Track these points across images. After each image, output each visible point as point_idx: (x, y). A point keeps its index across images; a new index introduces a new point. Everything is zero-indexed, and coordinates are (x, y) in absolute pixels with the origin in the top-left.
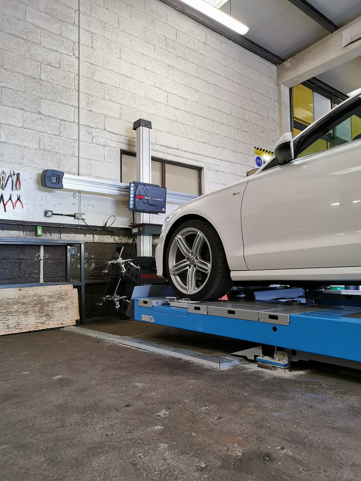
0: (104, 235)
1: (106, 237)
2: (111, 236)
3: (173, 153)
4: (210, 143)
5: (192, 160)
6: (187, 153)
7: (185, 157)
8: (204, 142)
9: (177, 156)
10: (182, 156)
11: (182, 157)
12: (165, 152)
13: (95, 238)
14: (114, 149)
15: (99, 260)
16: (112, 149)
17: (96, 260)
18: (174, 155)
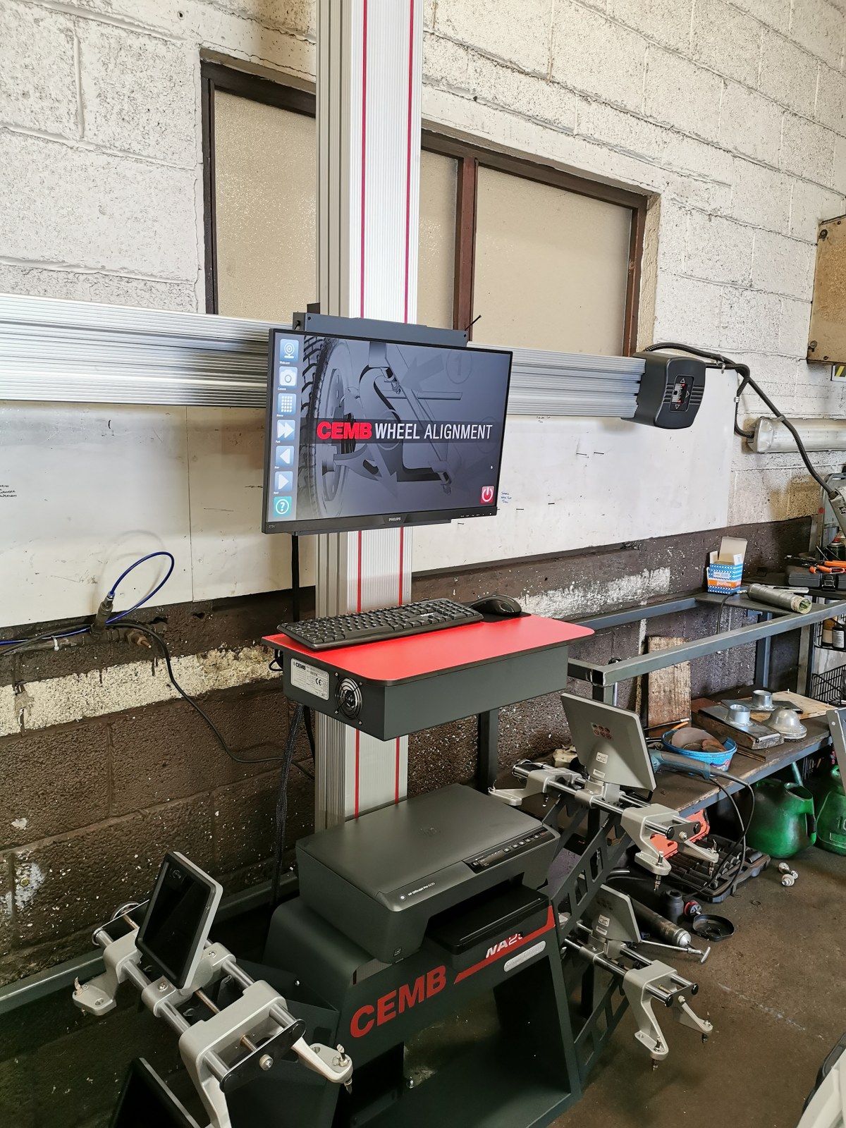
0: (101, 666)
1: (113, 674)
2: (149, 665)
3: (521, 106)
4: (696, 57)
5: (612, 148)
6: (594, 104)
7: (583, 130)
8: (672, 43)
9: (545, 124)
10: (566, 121)
11: (568, 132)
12: (485, 93)
13: (37, 704)
14: (151, 45)
15: (71, 835)
16: (136, 43)
17: (47, 841)
18: (529, 118)
